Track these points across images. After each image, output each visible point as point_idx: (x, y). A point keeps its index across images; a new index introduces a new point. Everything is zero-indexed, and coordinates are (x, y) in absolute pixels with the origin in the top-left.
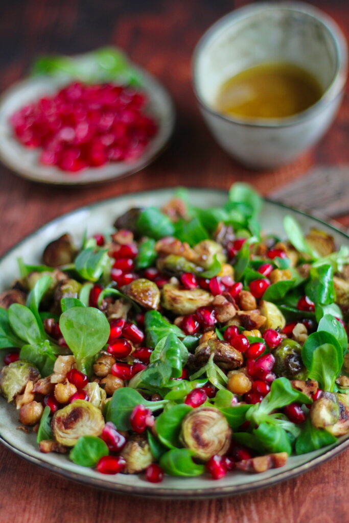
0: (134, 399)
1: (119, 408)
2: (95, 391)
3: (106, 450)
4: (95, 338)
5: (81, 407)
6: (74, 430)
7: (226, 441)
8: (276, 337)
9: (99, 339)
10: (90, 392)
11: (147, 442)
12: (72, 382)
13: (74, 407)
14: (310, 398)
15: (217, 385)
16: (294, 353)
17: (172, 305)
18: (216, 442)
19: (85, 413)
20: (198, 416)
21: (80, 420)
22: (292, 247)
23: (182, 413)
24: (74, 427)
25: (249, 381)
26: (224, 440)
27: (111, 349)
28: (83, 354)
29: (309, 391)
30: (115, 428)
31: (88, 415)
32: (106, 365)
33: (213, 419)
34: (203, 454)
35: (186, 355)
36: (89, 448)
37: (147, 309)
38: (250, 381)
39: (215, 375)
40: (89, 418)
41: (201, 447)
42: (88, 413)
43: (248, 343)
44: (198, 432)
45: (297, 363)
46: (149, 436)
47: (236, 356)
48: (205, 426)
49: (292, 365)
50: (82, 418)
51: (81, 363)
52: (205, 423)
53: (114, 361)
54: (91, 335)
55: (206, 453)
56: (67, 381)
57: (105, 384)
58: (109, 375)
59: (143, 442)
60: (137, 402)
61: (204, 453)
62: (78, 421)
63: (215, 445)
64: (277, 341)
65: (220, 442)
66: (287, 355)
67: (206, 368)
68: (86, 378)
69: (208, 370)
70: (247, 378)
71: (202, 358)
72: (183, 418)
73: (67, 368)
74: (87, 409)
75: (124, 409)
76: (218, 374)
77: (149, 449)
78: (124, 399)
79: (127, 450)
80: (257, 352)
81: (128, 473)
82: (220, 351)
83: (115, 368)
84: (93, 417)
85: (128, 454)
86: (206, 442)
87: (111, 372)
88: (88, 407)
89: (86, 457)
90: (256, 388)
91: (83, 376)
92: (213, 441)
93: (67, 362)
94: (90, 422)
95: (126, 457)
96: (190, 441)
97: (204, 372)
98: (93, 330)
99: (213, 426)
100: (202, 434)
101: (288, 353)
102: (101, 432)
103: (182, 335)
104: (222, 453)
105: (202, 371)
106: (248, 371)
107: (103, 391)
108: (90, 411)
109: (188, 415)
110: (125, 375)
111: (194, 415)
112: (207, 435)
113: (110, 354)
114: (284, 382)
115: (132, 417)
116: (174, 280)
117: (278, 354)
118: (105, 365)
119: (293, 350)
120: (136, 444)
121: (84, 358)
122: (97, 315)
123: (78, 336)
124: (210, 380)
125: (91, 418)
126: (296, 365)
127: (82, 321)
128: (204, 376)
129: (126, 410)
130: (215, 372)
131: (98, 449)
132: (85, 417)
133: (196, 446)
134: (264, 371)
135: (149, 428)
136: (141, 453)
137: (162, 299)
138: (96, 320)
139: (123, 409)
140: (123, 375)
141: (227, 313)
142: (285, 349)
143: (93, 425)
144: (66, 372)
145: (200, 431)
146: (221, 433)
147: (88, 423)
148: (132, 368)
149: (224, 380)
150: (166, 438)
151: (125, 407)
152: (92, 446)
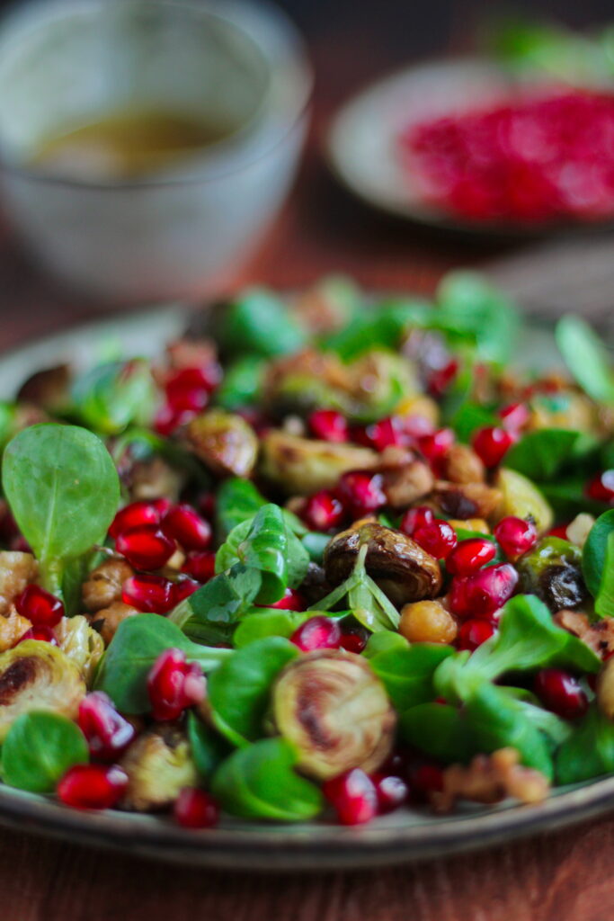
0: (162, 638)
1: (127, 660)
2: (77, 631)
3: (82, 747)
4: (82, 504)
5: (35, 657)
6: (12, 707)
7: (381, 738)
8: (523, 532)
9: (93, 509)
10: (64, 635)
11: (186, 737)
12: (22, 612)
13: (18, 657)
14: (598, 655)
15: (372, 626)
16: (566, 564)
17: (281, 468)
18: (358, 740)
19: (42, 671)
20: (313, 670)
21: (28, 684)
22: (577, 389)
23: (274, 662)
24: (12, 700)
25: (450, 619)
26: (376, 735)
27: (124, 544)
28: (56, 547)
29: (597, 641)
30: (113, 704)
31: (48, 673)
32: (113, 583)
33: (351, 681)
34: (323, 765)
35: (305, 563)
36: (38, 739)
37: (222, 475)
38: (454, 619)
39: (370, 603)
40: (51, 681)
41: (319, 747)
42: (50, 668)
43: (454, 538)
44: (312, 710)
45: (573, 587)
46: (192, 723)
47: (420, 557)
48: (332, 698)
49: (558, 591)
50: (33, 680)
51: (50, 573)
52: (330, 689)
53: (127, 571)
54: (72, 495)
55: (332, 764)
56: (13, 609)
57: (103, 621)
58: (115, 604)
59: (177, 736)
60: (170, 644)
61: (326, 762)
62: (24, 688)
63: (354, 748)
64: (525, 540)
65: (367, 740)
66: (549, 567)
67: (348, 585)
68: (57, 606)
69: (353, 590)
70: (448, 613)
71: (340, 562)
72: (275, 675)
73: (17, 584)
74: (47, 659)
75: (138, 660)
76: (376, 602)
77: (190, 754)
78: (136, 639)
79: (134, 752)
80: (474, 559)
81: (133, 810)
82: (382, 543)
83: (131, 588)
84: (61, 678)
85: (137, 762)
86: (331, 737)
87: (122, 599)
88: (50, 656)
89: (32, 764)
90: (468, 636)
91: (52, 600)
92: (350, 738)
93: (17, 569)
94: (50, 689)
95: (132, 768)
96: (292, 730)
97: (342, 595)
98: (77, 482)
99: (349, 699)
100: (321, 715)
101: (551, 563)
102: (75, 708)
103: (301, 529)
104: (372, 765)
105: (338, 593)
106: (451, 601)
107: (96, 637)
108: (53, 665)
109: (289, 664)
110: (153, 602)
111: (304, 666)
112: (334, 720)
113: (120, 555)
114: (533, 605)
115: (152, 676)
116: (294, 426)
117: (527, 565)
118: (108, 581)
119: (563, 557)
120: (159, 740)
121: (58, 557)
122: (87, 444)
123: (41, 497)
124: (356, 614)
125: (55, 680)
126: (570, 591)
127: (53, 461)
128: (342, 605)
129: (142, 663)
130: (371, 598)
131: (63, 746)
132: (42, 679)
133: (308, 743)
134: (490, 599)
135: (191, 705)
136: (168, 761)
137: (261, 457)
138: (83, 456)
139: (134, 663)
140: (148, 602)
141: (411, 482)
142: (545, 553)
143: (57, 695)
144: (13, 592)
145: (318, 708)
146: (371, 717)
147: (47, 692)
148: (171, 587)
149: (392, 619)
150: (232, 722)
151: (138, 656)
152: (47, 737)
